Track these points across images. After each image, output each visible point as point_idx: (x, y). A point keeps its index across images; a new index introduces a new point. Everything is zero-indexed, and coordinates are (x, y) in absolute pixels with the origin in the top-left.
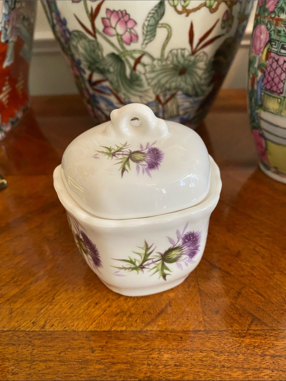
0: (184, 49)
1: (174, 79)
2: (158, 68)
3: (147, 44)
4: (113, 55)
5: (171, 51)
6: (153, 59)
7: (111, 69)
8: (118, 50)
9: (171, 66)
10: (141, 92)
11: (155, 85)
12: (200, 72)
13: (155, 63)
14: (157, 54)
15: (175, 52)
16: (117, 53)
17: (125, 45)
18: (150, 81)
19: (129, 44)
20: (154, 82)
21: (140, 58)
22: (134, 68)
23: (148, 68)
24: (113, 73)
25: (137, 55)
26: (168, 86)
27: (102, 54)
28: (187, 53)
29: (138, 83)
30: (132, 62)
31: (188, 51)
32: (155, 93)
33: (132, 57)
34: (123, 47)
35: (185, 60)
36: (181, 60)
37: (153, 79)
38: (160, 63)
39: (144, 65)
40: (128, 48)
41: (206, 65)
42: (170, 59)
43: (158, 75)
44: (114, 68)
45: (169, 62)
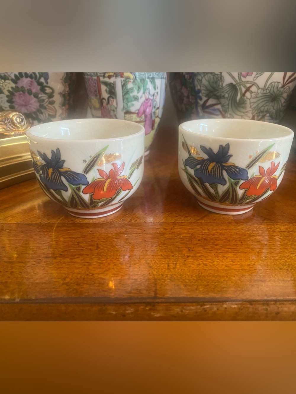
0: (279, 83)
1: (268, 104)
2: (260, 95)
3: (258, 77)
4: (231, 85)
5: (271, 83)
6: (258, 88)
7: (226, 95)
8: (236, 81)
9: (269, 94)
10: (244, 113)
11: (255, 108)
12: (283, 101)
13: (259, 91)
14: (262, 85)
15: (274, 84)
16: (234, 83)
17: (242, 77)
18: (252, 104)
19: (245, 77)
20: (255, 105)
21: (250, 87)
22: (244, 95)
23: (253, 95)
24: (227, 98)
25: (248, 85)
26: (262, 109)
27: (222, 84)
28: (280, 86)
29: (243, 105)
30: (244, 90)
31: (281, 85)
32: (252, 114)
33: (245, 87)
34: (240, 79)
35: (278, 90)
36: (275, 90)
37: (254, 103)
38: (262, 91)
39: (252, 93)
40: (244, 79)
41: (287, 96)
42: (269, 89)
43: (258, 100)
44: (228, 94)
45: (268, 91)
